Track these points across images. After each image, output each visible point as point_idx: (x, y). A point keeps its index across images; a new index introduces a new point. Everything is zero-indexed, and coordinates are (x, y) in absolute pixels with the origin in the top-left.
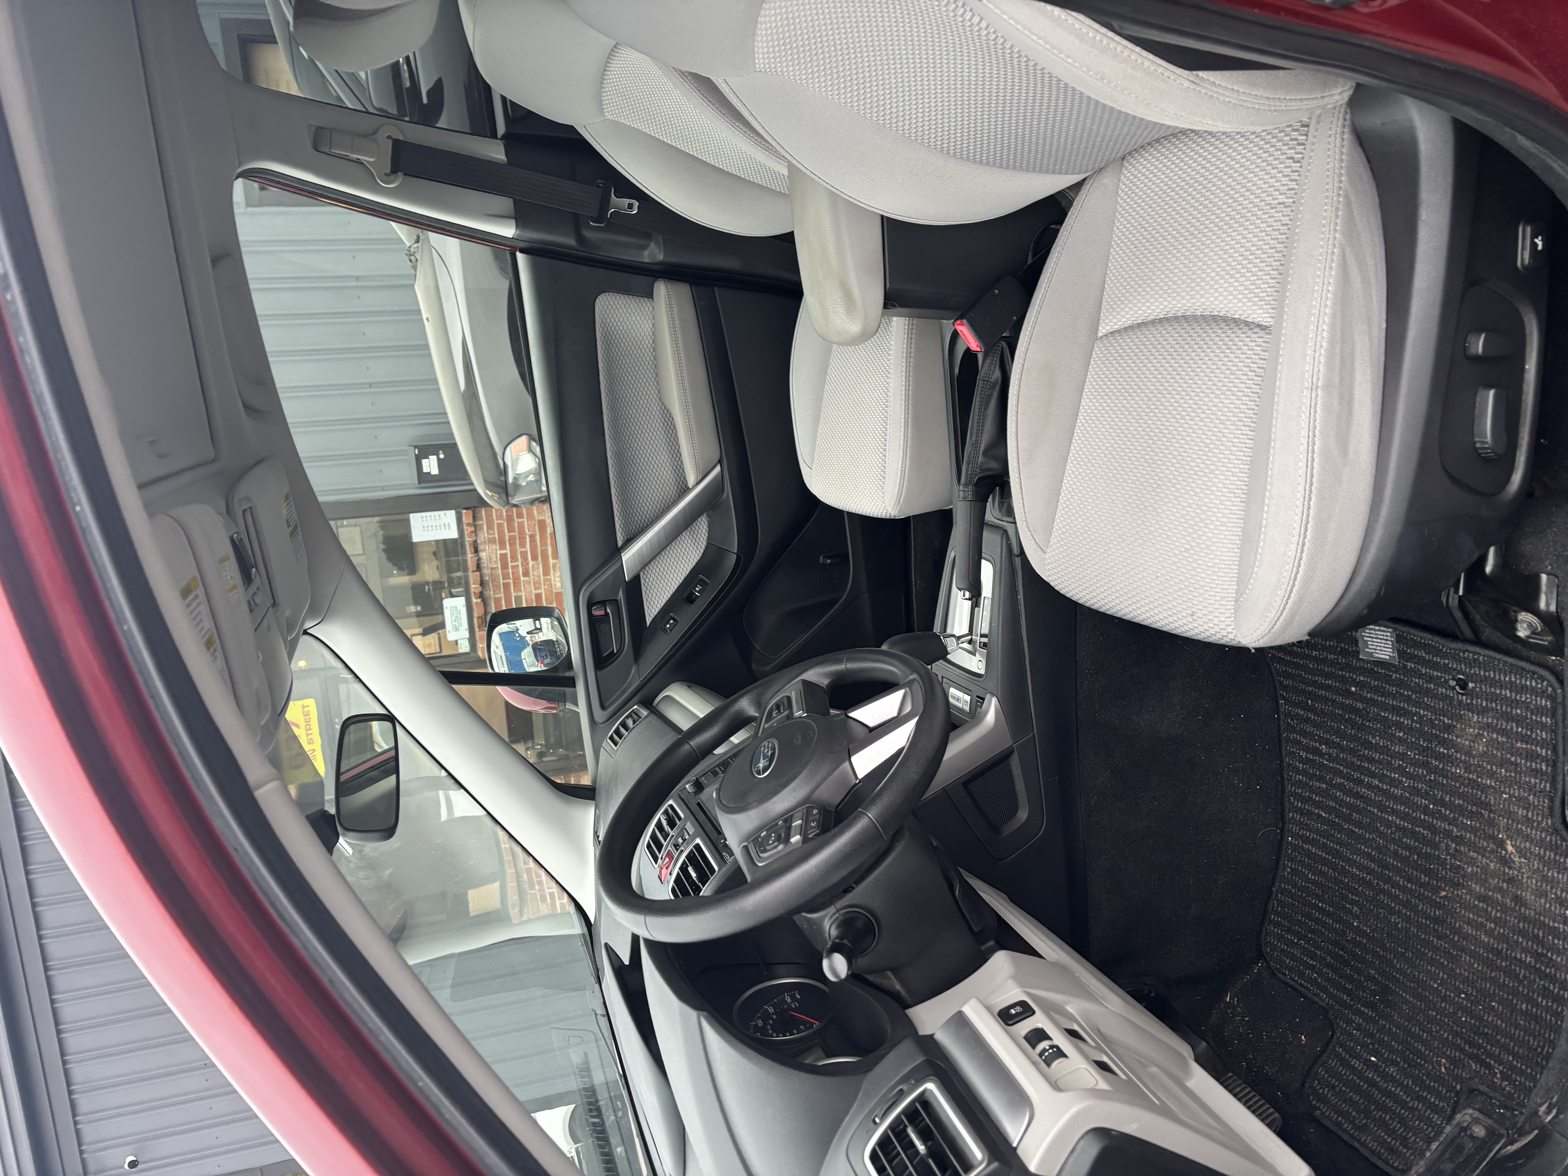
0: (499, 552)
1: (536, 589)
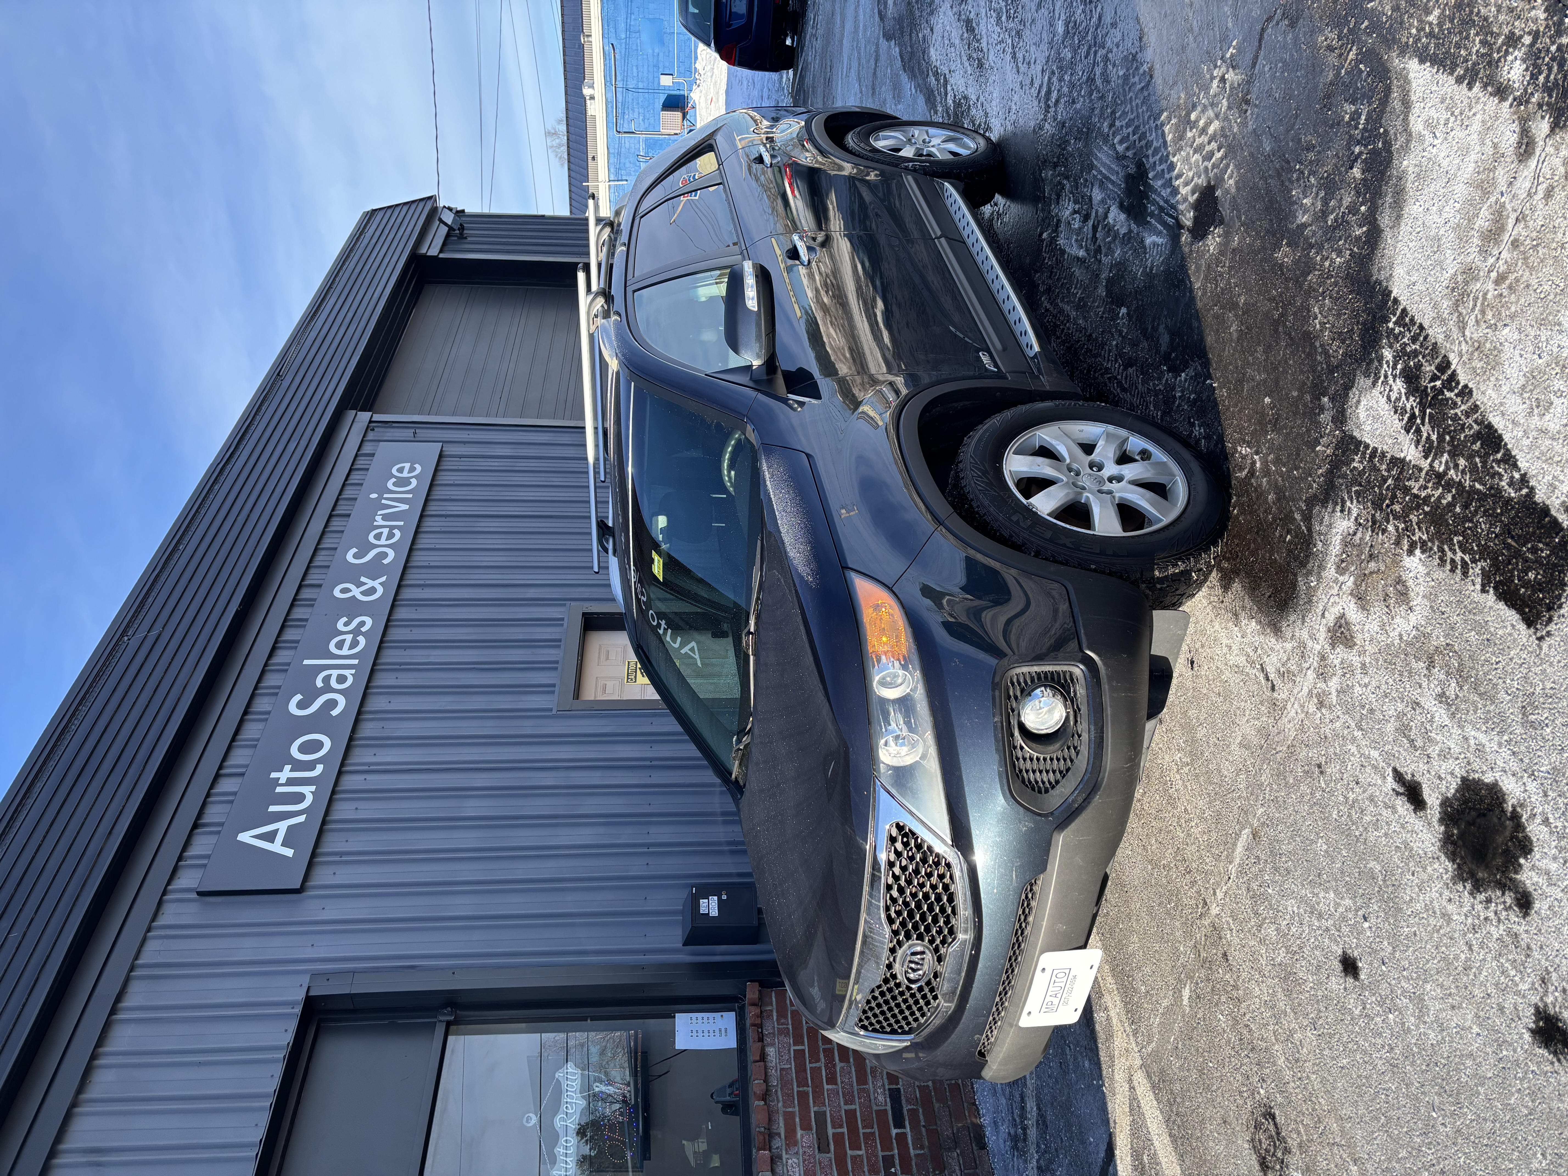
0: (793, 1048)
1: (846, 1103)
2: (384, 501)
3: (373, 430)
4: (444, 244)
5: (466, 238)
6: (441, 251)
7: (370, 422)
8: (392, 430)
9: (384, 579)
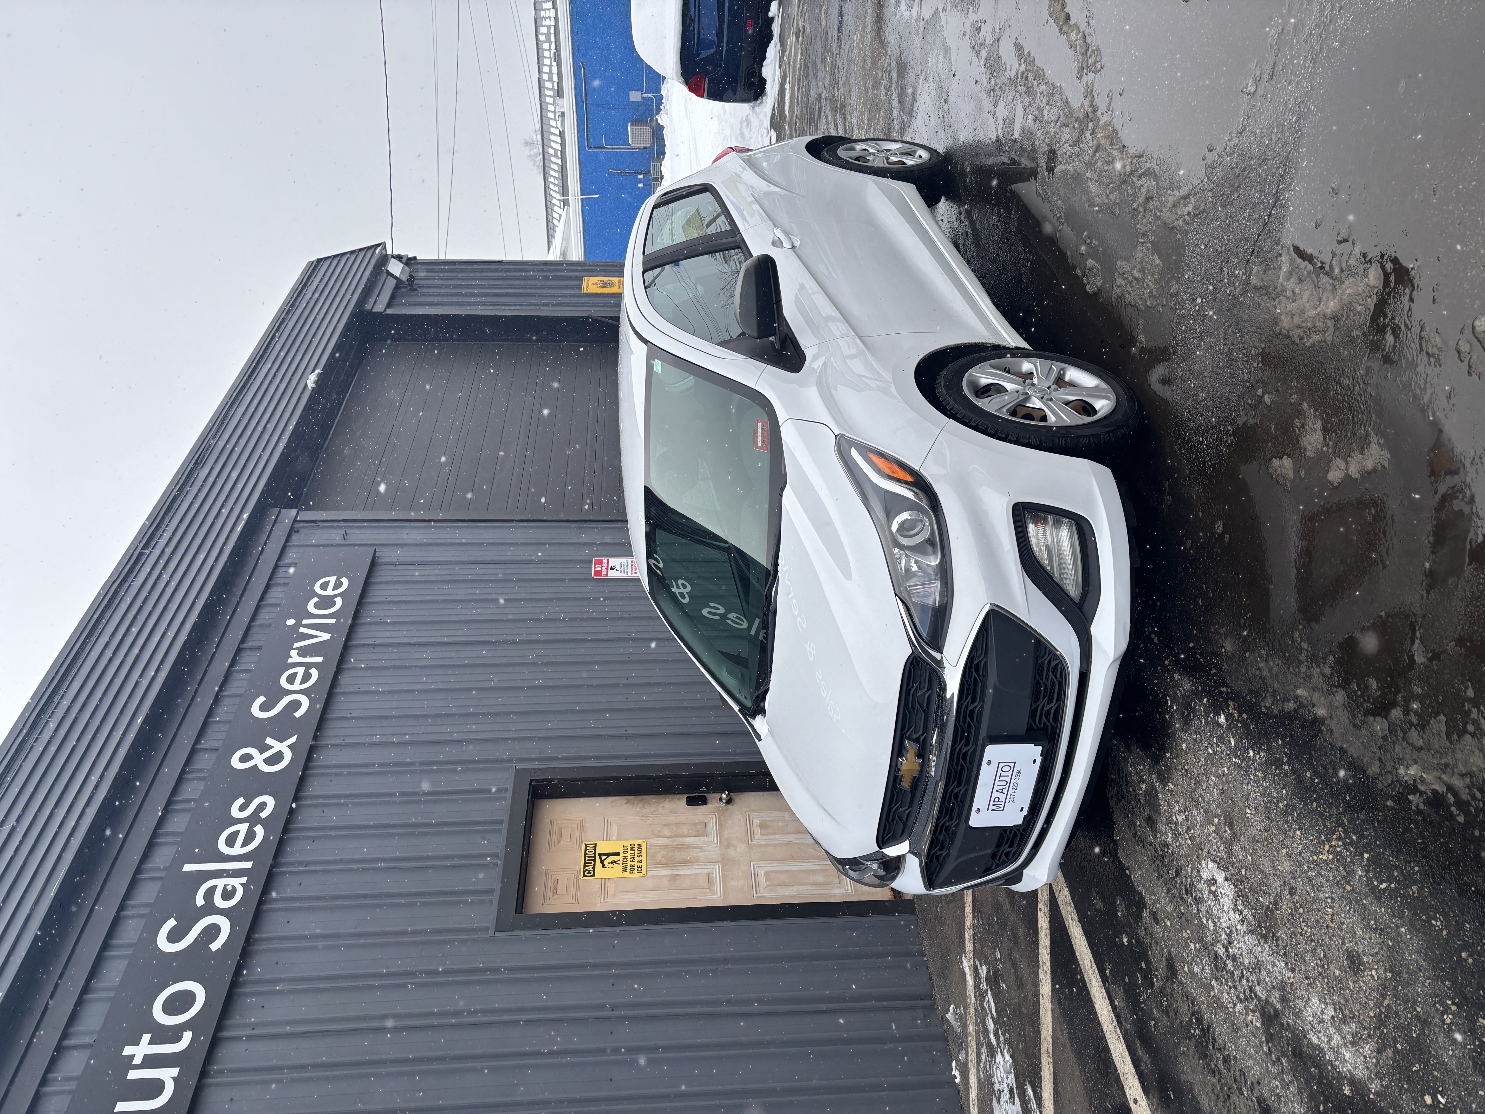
2: (302, 630)
3: (298, 531)
4: (393, 297)
5: (416, 290)
6: (389, 305)
7: (295, 521)
8: (318, 531)
9: (293, 740)
